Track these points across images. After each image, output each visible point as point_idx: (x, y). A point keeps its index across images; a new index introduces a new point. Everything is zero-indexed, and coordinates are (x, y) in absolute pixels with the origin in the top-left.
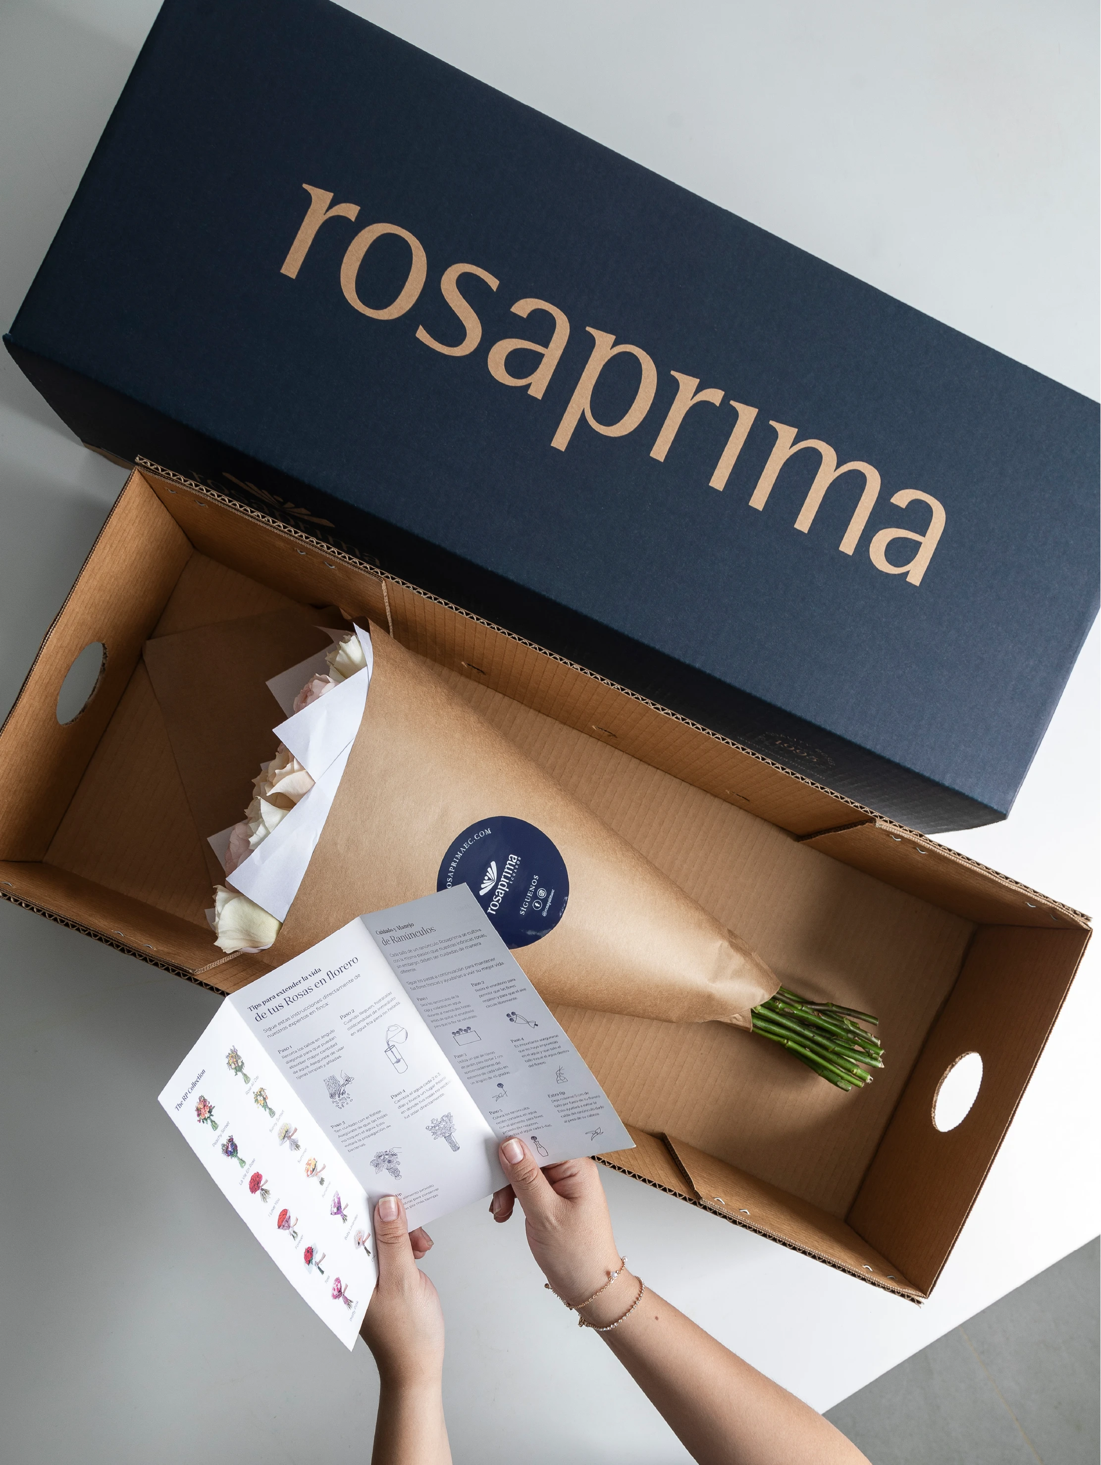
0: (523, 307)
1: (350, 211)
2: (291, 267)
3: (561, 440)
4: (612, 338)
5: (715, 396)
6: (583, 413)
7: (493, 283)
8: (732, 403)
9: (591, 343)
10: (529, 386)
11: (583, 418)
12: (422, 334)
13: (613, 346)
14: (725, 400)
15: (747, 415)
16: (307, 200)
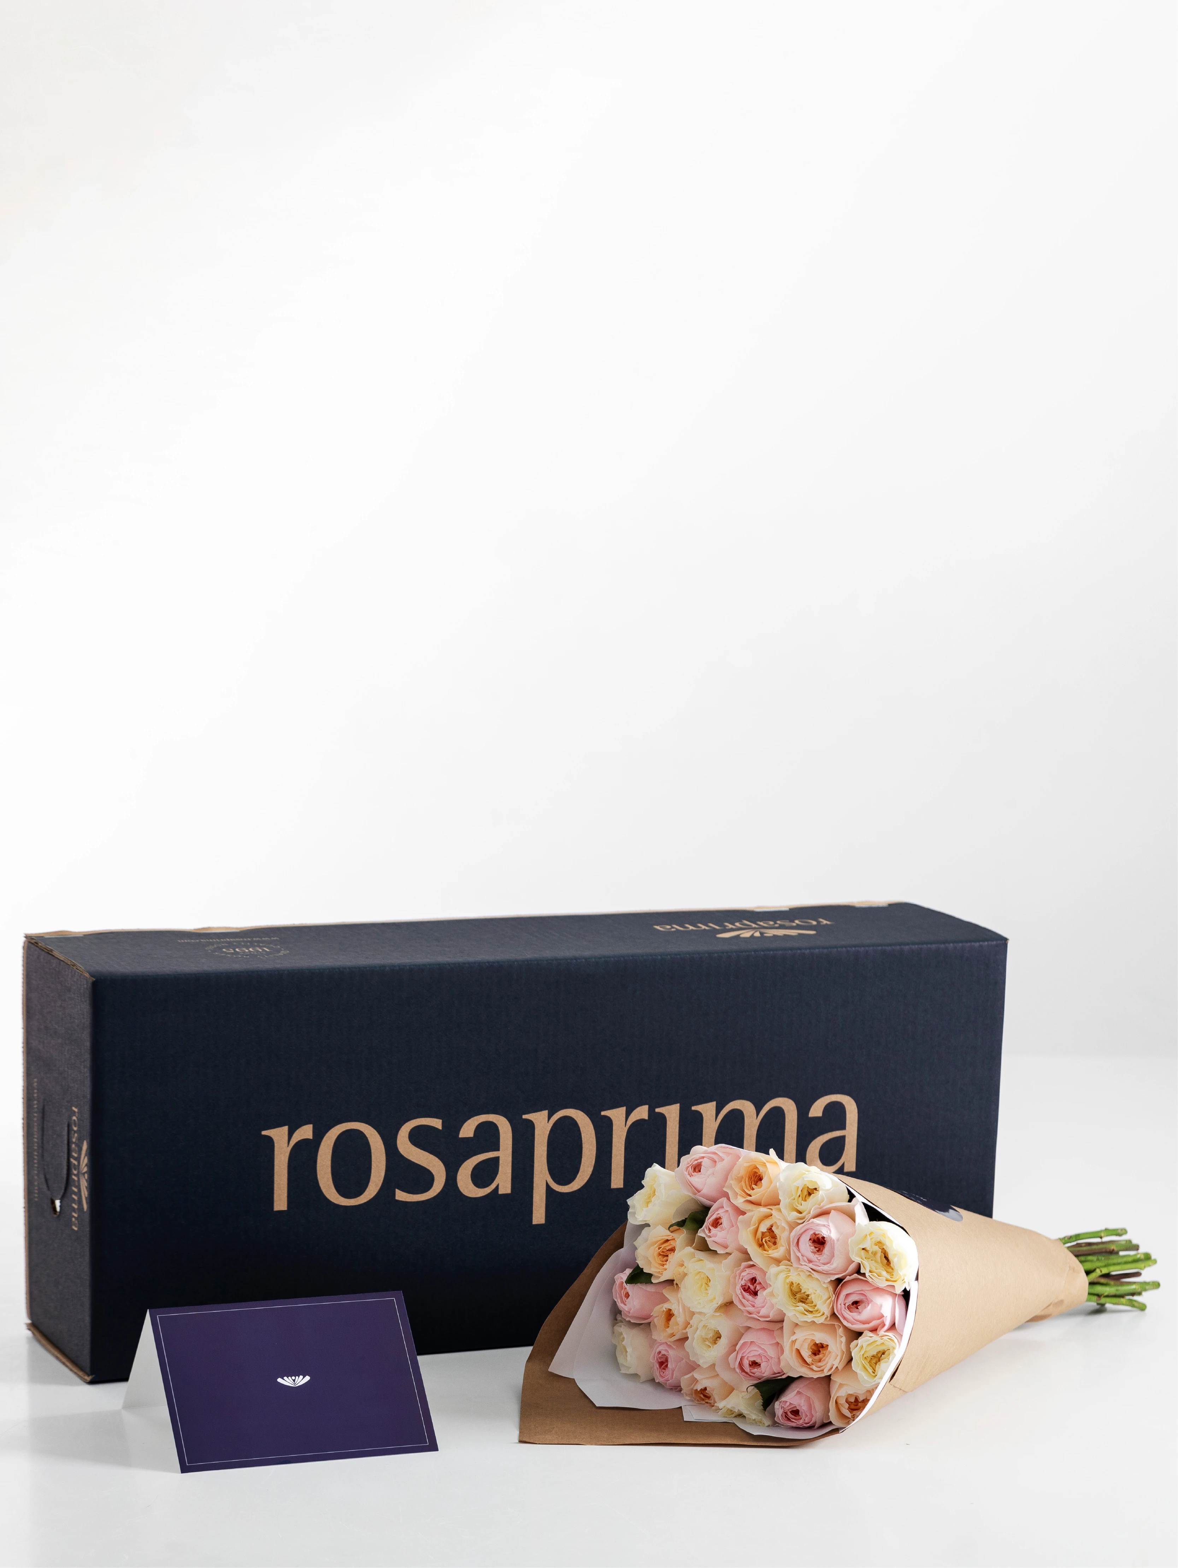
0: (468, 1130)
1: (306, 1132)
2: (281, 1203)
3: (539, 1216)
4: (545, 1113)
5: (642, 1113)
6: (547, 1184)
7: (437, 1123)
8: (657, 1110)
9: (530, 1125)
10: (497, 1188)
11: (548, 1186)
12: (401, 1196)
13: (549, 1118)
14: (651, 1111)
15: (672, 1113)
16: (270, 1141)
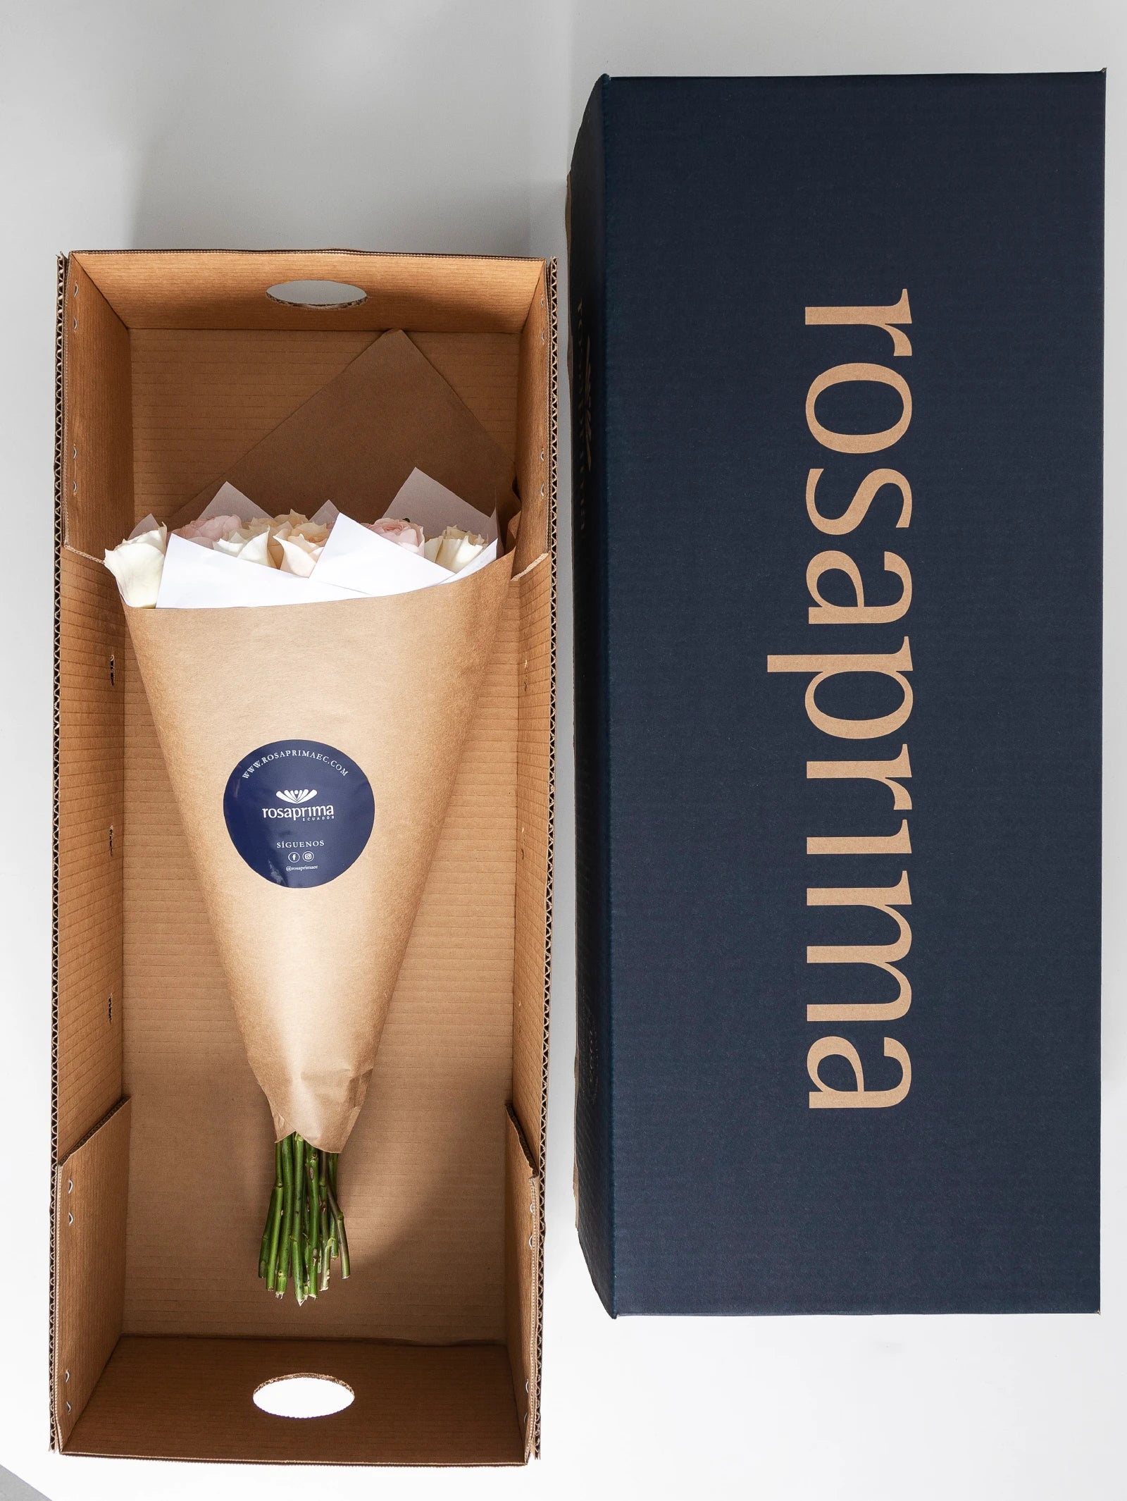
0: (894, 563)
1: (903, 347)
2: (816, 316)
3: (778, 664)
4: (909, 667)
5: (903, 800)
6: (817, 673)
7: (904, 521)
8: (905, 822)
9: (894, 648)
10: (817, 605)
11: (812, 675)
12: (815, 475)
13: (901, 673)
14: (903, 814)
15: (900, 843)
16: (893, 300)
